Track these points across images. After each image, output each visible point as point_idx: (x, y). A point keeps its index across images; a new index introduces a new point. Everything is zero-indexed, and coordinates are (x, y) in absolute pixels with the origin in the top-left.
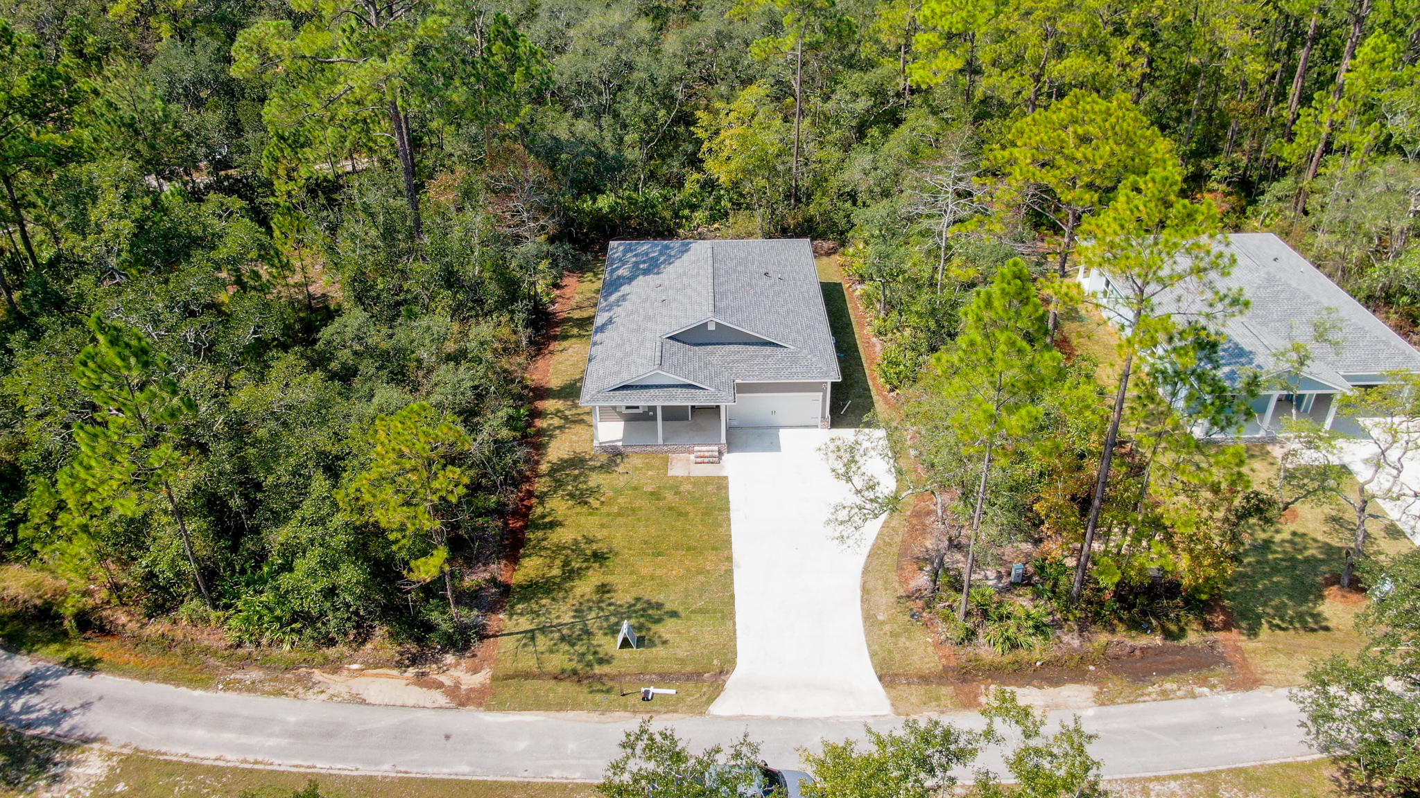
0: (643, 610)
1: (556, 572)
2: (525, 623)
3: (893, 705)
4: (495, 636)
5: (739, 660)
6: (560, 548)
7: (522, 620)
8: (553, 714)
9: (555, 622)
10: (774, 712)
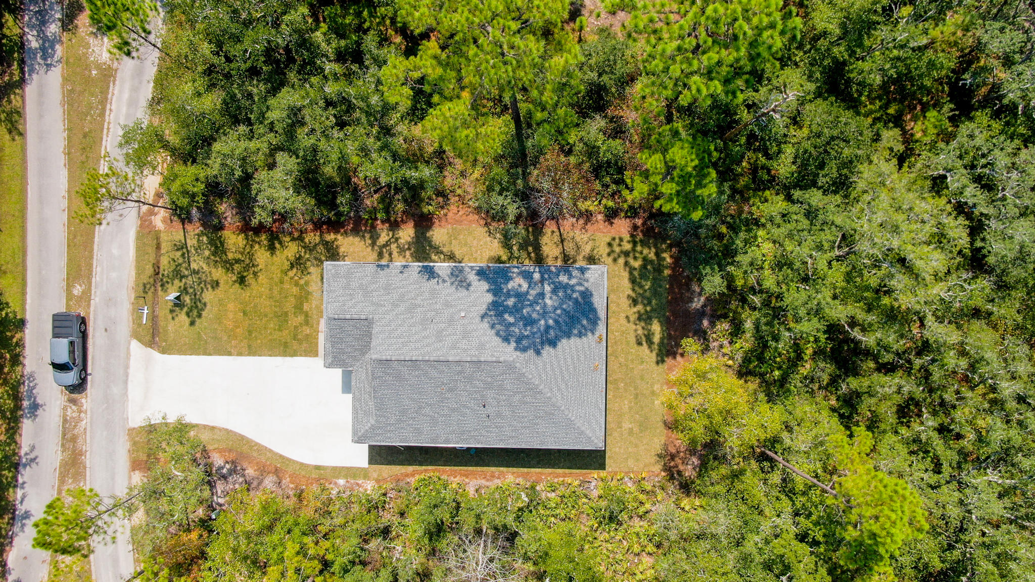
0: (197, 307)
1: (230, 256)
2: (192, 242)
3: (134, 428)
4: (184, 229)
5: (166, 356)
6: (251, 256)
7: (195, 242)
8: (134, 264)
9: (192, 259)
10: (131, 371)
